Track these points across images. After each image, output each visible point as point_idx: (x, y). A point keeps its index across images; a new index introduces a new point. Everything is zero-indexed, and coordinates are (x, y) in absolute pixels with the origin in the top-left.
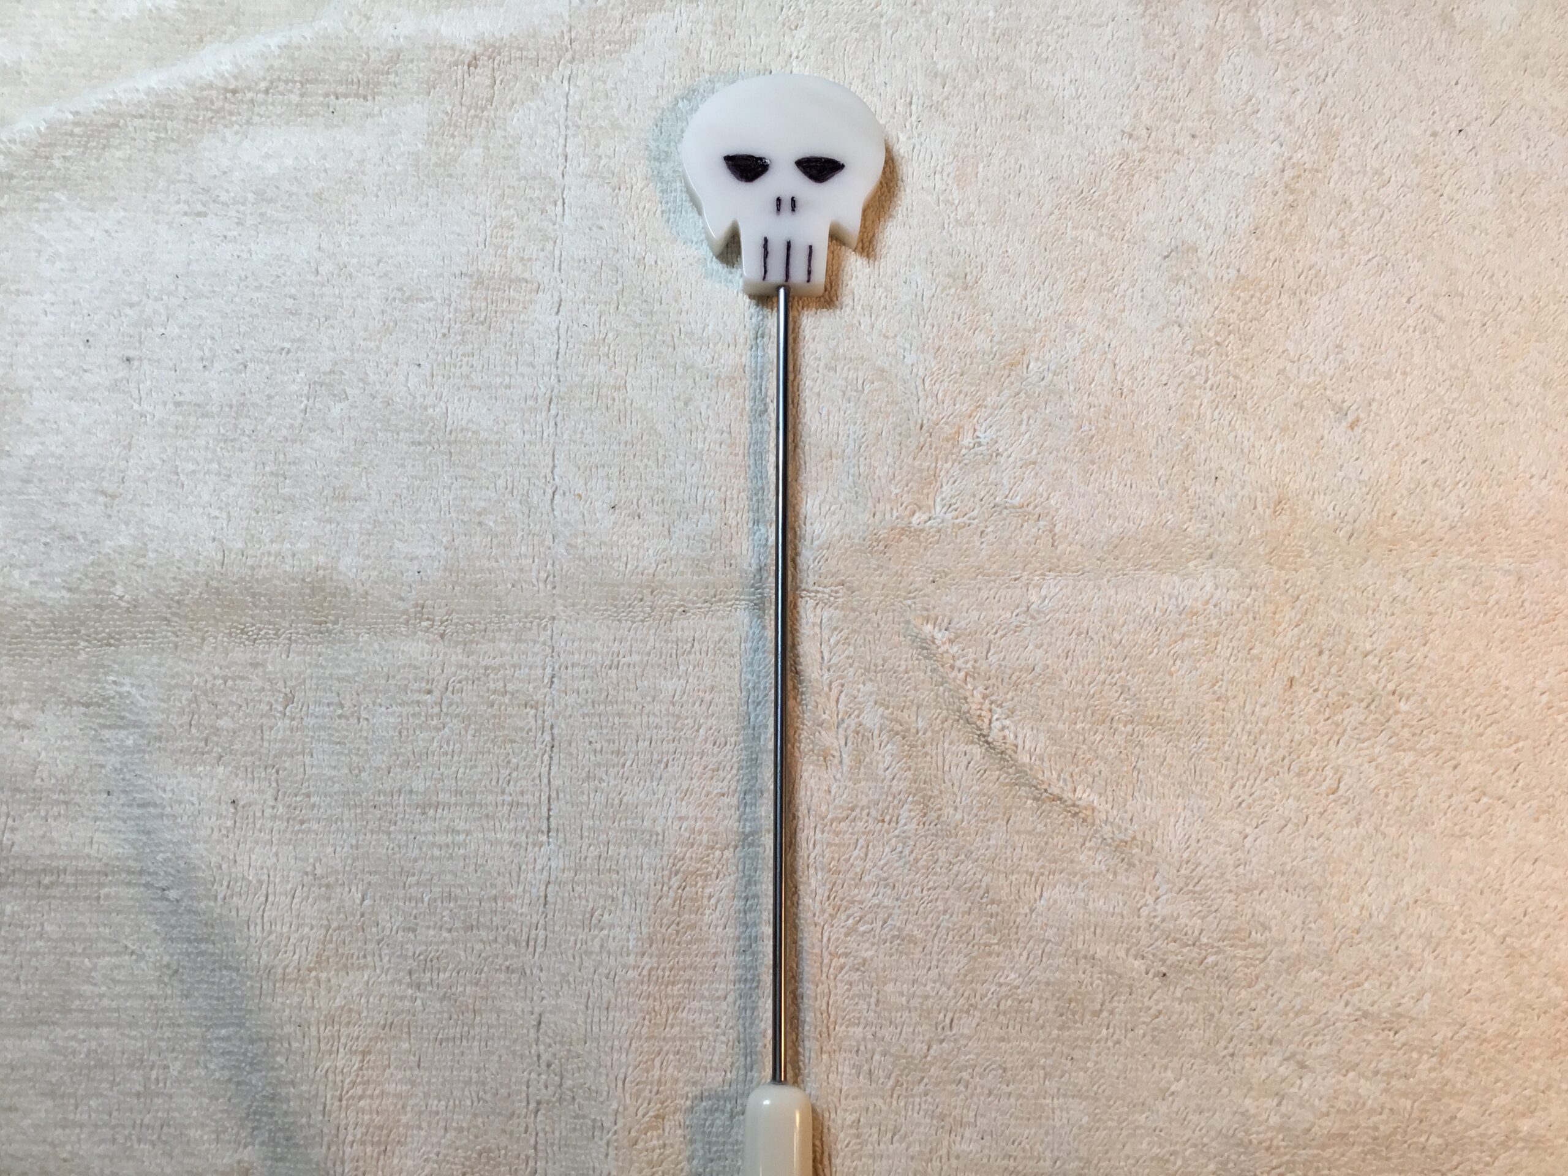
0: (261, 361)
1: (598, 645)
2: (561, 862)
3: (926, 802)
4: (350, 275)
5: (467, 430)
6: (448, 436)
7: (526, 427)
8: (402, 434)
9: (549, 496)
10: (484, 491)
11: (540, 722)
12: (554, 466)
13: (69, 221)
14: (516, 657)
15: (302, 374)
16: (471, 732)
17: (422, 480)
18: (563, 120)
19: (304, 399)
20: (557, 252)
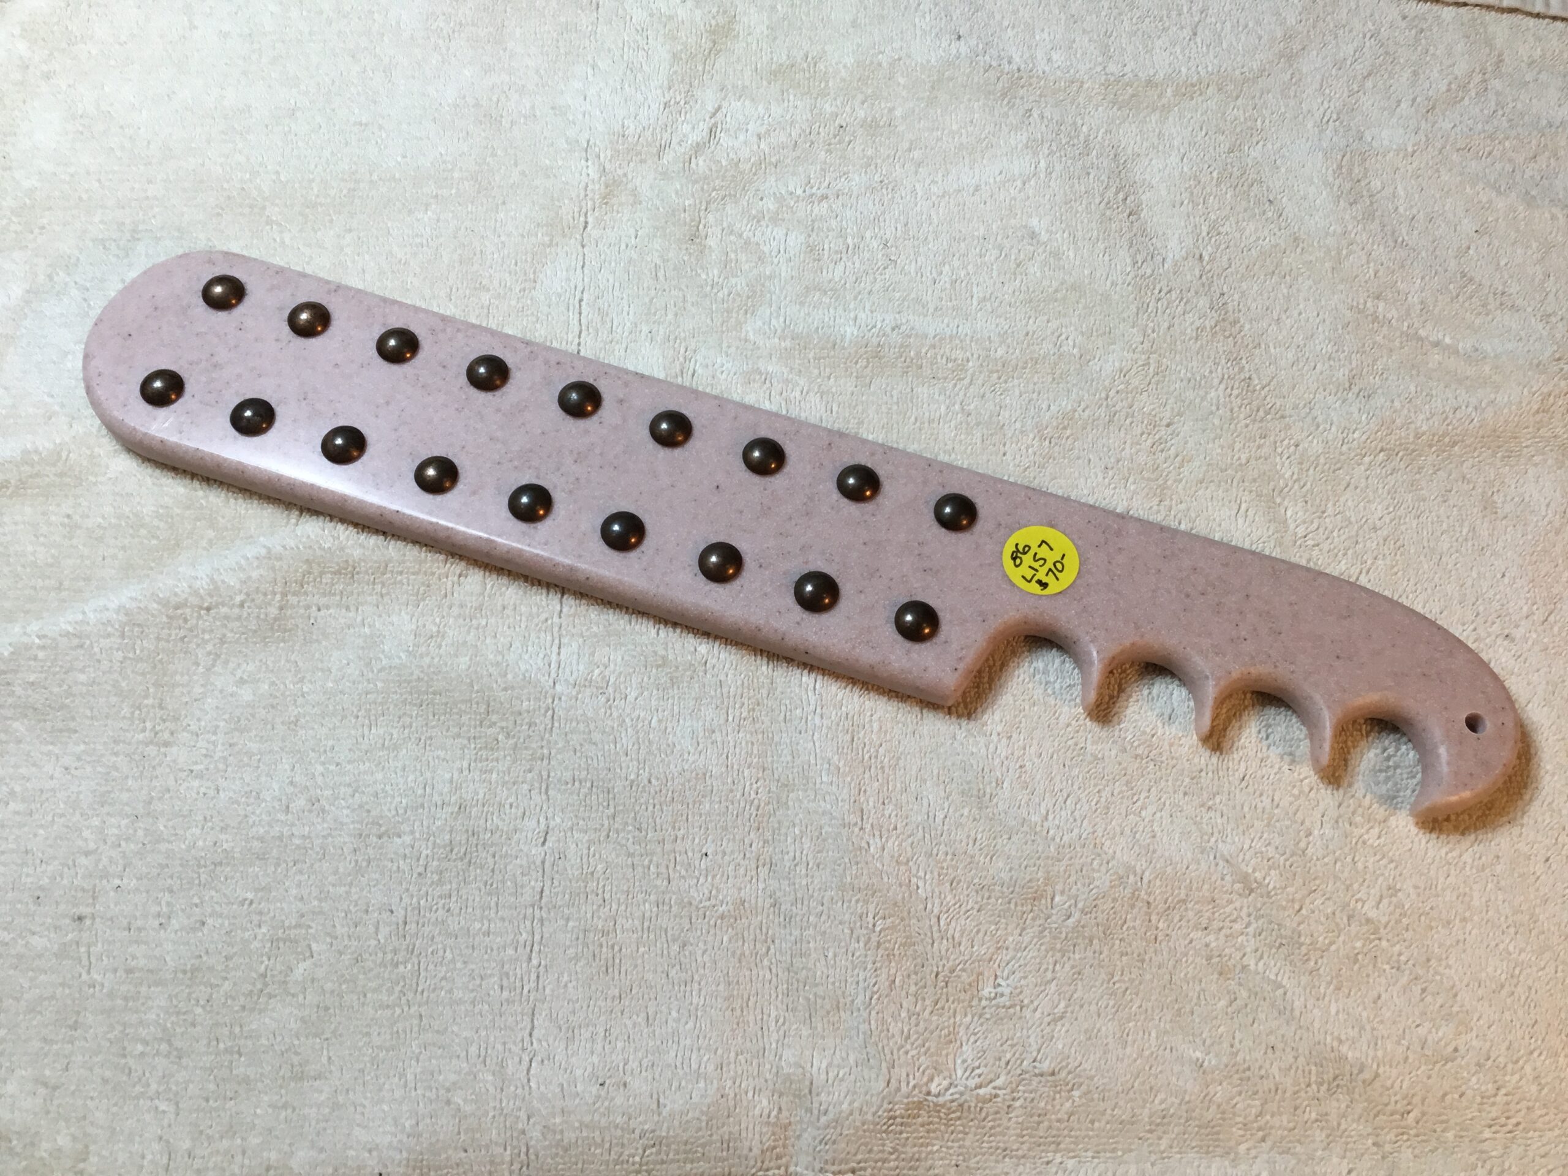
0: (221, 915)
4: (323, 811)
5: (442, 989)
6: (419, 996)
7: (505, 983)
8: (369, 995)
9: (525, 1065)
10: (454, 1061)
12: (533, 1028)
13: (28, 755)
15: (264, 930)
17: (388, 1051)
18: (556, 629)
19: (265, 958)
20: (545, 774)
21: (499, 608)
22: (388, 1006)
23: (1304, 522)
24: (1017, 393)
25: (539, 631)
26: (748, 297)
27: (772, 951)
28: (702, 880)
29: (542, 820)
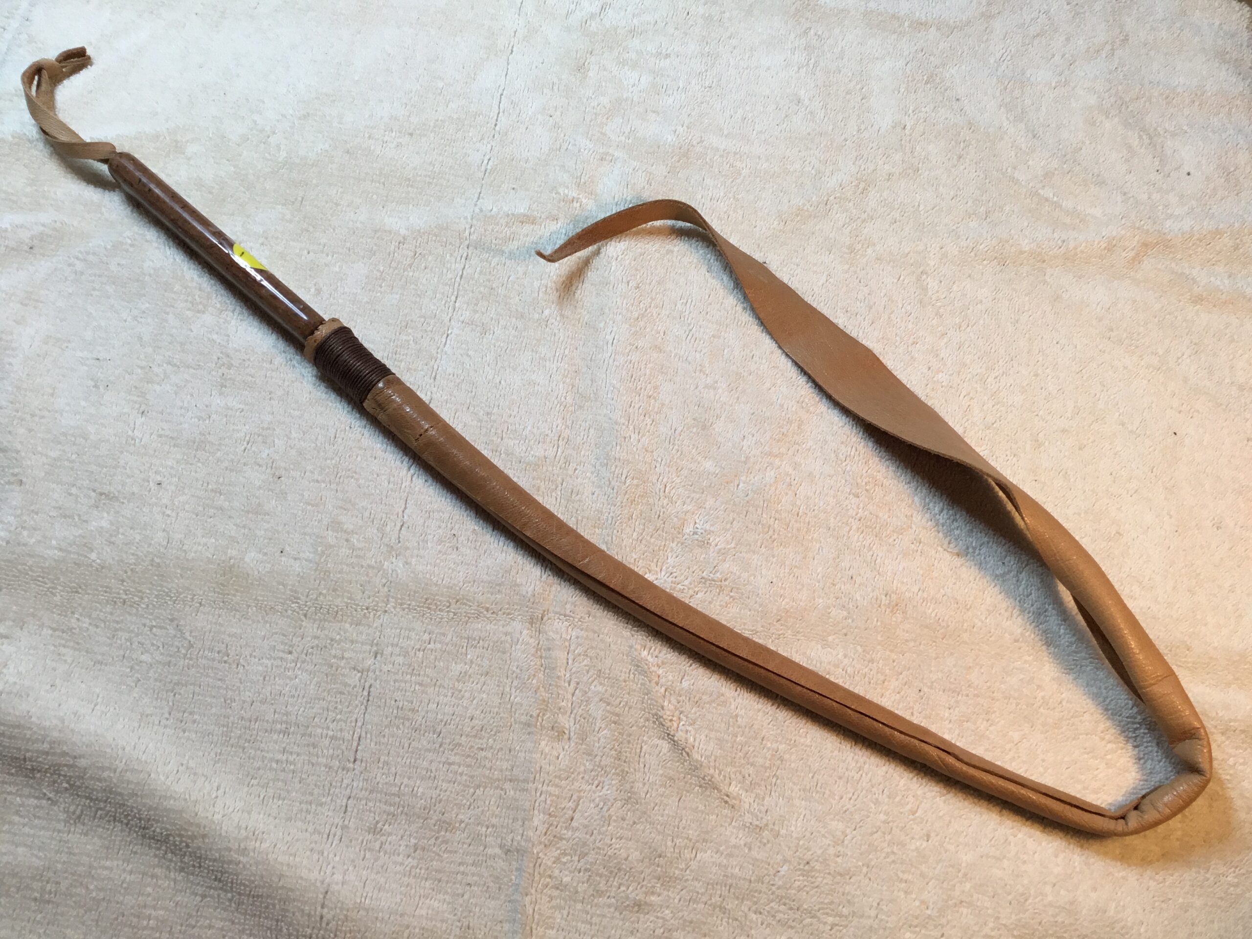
1: (413, 634)
2: (361, 784)
3: (623, 775)
5: (352, 477)
6: (337, 479)
7: (392, 479)
9: (398, 528)
10: (354, 518)
11: (363, 681)
12: (405, 508)
13: (113, 306)
14: (355, 635)
15: (247, 427)
16: (314, 682)
18: (457, 285)
19: (245, 443)
20: (436, 367)
21: (423, 267)
22: (318, 481)
23: (938, 292)
24: (771, 191)
25: (446, 284)
26: (610, 110)
27: (560, 488)
28: (522, 442)
29: (429, 393)
